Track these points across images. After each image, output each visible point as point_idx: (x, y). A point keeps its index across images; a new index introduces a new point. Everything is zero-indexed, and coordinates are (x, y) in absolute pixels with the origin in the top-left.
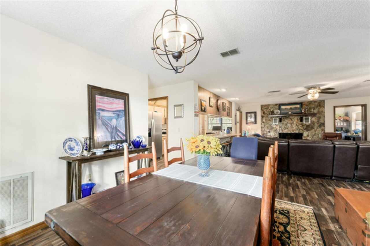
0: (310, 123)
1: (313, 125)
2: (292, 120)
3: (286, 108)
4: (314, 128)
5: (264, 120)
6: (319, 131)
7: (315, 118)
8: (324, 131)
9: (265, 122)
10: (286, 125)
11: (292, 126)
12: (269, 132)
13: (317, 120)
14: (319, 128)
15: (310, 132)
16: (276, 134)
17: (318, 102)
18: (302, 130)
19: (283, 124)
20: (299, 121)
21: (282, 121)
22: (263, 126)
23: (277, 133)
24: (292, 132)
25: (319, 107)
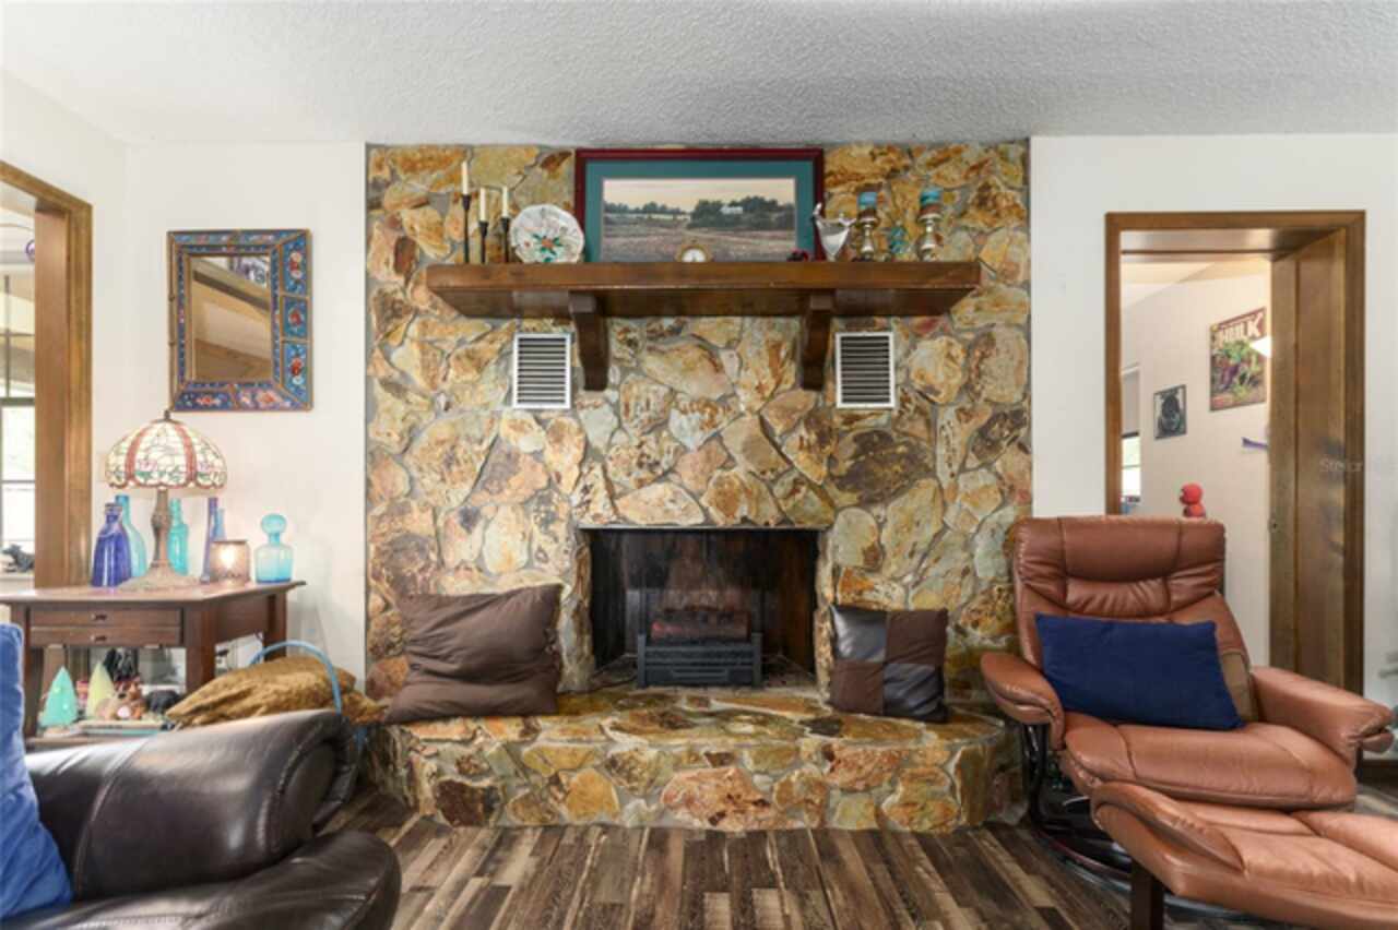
0: (893, 403)
1: (919, 427)
2: (718, 368)
3: (651, 208)
4: (930, 472)
5: (406, 356)
6: (974, 497)
7: (940, 343)
8: (1027, 498)
9: (418, 379)
10: (658, 425)
11: (718, 437)
12: (469, 519)
13: (958, 380)
14: (972, 462)
15: (892, 512)
16: (540, 539)
17: (971, 157)
18: (820, 491)
19: (621, 411)
20: (791, 372)
21: (614, 375)
22: (390, 433)
23: (560, 529)
24: (720, 520)
25: (978, 220)
